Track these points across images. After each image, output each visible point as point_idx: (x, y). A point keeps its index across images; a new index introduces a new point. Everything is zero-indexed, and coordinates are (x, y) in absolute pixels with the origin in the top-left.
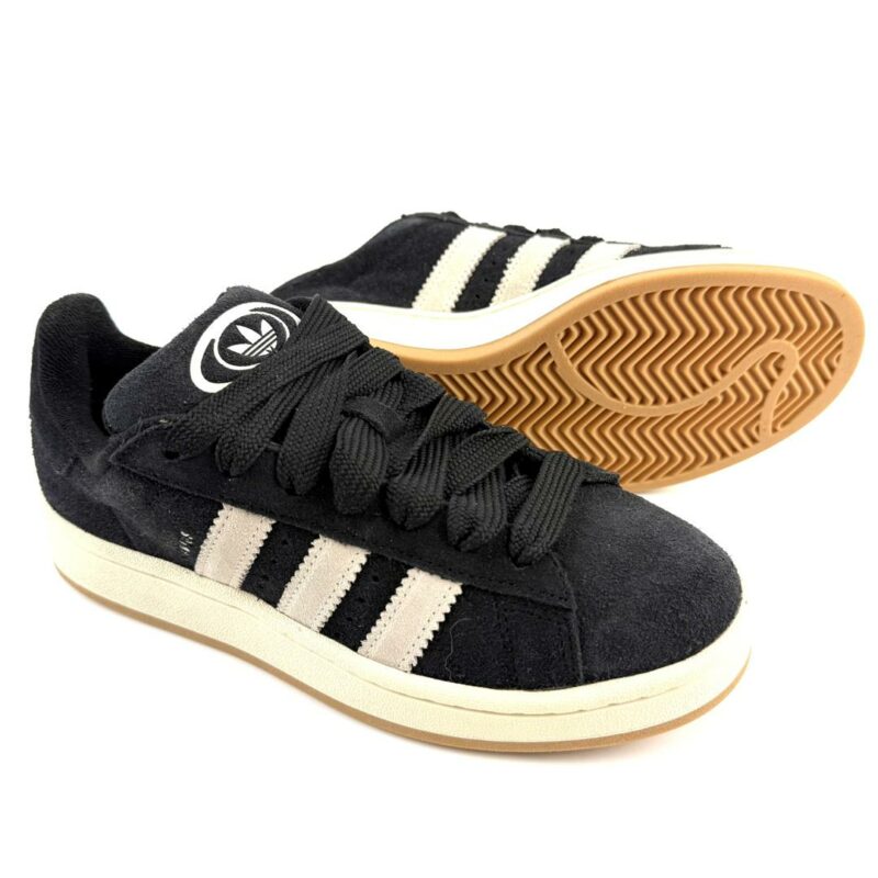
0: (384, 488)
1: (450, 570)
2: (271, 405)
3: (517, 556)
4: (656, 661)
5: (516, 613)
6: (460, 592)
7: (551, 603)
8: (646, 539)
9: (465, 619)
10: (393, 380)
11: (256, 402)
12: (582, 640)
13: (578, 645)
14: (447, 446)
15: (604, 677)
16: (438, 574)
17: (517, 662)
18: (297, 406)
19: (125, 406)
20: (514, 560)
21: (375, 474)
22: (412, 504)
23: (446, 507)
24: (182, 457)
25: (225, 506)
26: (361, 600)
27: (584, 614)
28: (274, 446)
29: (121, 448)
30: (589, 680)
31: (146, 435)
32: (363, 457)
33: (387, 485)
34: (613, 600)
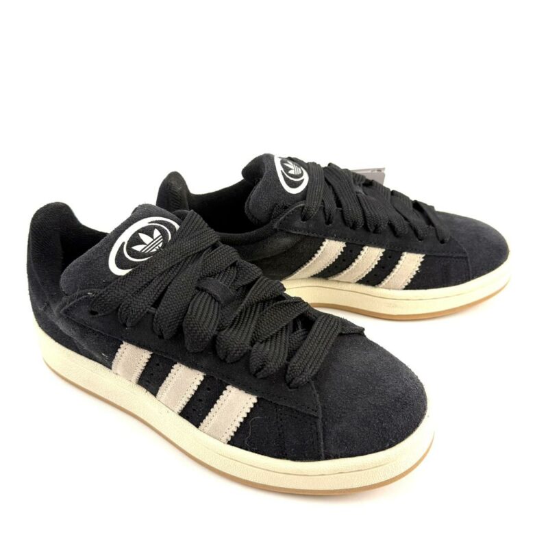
0: (215, 337)
1: (251, 388)
2: (154, 284)
3: (290, 382)
4: (367, 450)
5: (287, 416)
6: (255, 401)
7: (307, 412)
8: (370, 374)
9: (259, 417)
10: (231, 266)
11: (144, 283)
12: (324, 435)
13: (322, 438)
14: (258, 310)
15: (336, 457)
16: (243, 390)
17: (286, 445)
18: (169, 285)
19: (71, 281)
20: (288, 385)
21: (209, 329)
22: (230, 349)
23: (250, 351)
24: (100, 315)
25: (124, 342)
26: (200, 400)
27: (326, 419)
28: (152, 310)
29: (67, 307)
30: (328, 457)
31: (80, 301)
32: (203, 319)
33: (216, 336)
34: (345, 413)
